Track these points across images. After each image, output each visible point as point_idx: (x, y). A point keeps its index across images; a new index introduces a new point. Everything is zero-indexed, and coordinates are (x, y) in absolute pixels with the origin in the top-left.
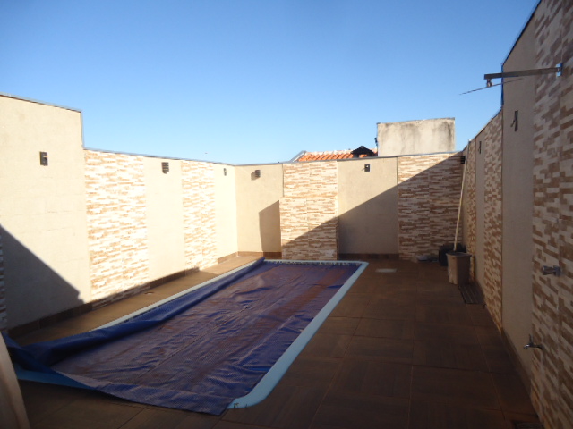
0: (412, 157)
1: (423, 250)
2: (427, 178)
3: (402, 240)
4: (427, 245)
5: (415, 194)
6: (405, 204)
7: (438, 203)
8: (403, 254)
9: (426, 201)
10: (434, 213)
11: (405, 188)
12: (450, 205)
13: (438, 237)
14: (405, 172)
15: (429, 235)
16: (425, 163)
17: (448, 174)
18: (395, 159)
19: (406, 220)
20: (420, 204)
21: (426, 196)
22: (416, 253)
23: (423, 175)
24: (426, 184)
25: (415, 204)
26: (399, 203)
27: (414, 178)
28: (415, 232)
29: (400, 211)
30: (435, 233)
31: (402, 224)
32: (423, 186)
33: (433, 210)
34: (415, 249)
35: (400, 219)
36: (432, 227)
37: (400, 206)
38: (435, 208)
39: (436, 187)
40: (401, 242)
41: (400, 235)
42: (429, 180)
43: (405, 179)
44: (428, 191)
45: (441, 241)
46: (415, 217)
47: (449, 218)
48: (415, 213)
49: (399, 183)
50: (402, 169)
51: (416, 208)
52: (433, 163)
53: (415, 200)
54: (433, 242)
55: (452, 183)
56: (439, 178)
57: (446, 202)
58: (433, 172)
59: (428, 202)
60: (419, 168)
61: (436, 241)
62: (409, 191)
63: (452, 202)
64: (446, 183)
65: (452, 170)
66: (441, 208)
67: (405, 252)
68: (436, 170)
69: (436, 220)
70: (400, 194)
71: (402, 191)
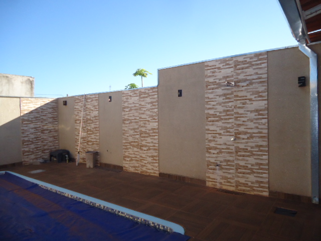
0: (30, 99)
1: (38, 156)
2: (39, 112)
3: (24, 152)
4: (40, 153)
5: (32, 122)
6: (26, 128)
7: (45, 127)
8: (25, 161)
9: (38, 126)
10: (44, 133)
11: (26, 118)
12: (52, 128)
13: (46, 147)
14: (26, 108)
15: (41, 147)
16: (38, 103)
17: (50, 110)
18: (19, 99)
19: (26, 139)
20: (35, 128)
21: (39, 123)
22: (33, 159)
23: (36, 111)
24: (39, 116)
25: (32, 128)
26: (22, 128)
27: (31, 112)
28: (33, 146)
29: (23, 133)
30: (44, 145)
31: (24, 142)
32: (37, 117)
33: (43, 131)
34: (33, 156)
35: (22, 139)
36: (42, 142)
37: (22, 130)
38: (44, 130)
39: (44, 118)
40: (23, 154)
41: (23, 149)
42: (40, 113)
43: (26, 112)
44: (40, 120)
45: (48, 149)
46: (32, 136)
47: (52, 136)
48: (32, 134)
49: (22, 115)
50: (23, 106)
51: (33, 131)
52: (43, 104)
53: (32, 126)
54: (43, 151)
55: (53, 116)
56: (45, 112)
57: (50, 127)
58: (42, 109)
59: (40, 127)
60: (35, 105)
61: (45, 150)
62: (28, 120)
63: (53, 127)
64: (50, 116)
65: (52, 108)
66: (47, 130)
67: (26, 160)
68: (44, 108)
69: (45, 137)
70: (22, 122)
71: (23, 120)
